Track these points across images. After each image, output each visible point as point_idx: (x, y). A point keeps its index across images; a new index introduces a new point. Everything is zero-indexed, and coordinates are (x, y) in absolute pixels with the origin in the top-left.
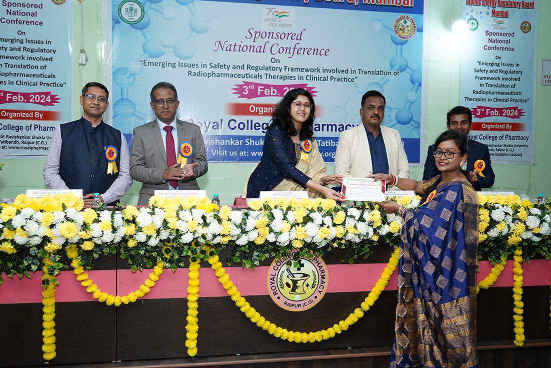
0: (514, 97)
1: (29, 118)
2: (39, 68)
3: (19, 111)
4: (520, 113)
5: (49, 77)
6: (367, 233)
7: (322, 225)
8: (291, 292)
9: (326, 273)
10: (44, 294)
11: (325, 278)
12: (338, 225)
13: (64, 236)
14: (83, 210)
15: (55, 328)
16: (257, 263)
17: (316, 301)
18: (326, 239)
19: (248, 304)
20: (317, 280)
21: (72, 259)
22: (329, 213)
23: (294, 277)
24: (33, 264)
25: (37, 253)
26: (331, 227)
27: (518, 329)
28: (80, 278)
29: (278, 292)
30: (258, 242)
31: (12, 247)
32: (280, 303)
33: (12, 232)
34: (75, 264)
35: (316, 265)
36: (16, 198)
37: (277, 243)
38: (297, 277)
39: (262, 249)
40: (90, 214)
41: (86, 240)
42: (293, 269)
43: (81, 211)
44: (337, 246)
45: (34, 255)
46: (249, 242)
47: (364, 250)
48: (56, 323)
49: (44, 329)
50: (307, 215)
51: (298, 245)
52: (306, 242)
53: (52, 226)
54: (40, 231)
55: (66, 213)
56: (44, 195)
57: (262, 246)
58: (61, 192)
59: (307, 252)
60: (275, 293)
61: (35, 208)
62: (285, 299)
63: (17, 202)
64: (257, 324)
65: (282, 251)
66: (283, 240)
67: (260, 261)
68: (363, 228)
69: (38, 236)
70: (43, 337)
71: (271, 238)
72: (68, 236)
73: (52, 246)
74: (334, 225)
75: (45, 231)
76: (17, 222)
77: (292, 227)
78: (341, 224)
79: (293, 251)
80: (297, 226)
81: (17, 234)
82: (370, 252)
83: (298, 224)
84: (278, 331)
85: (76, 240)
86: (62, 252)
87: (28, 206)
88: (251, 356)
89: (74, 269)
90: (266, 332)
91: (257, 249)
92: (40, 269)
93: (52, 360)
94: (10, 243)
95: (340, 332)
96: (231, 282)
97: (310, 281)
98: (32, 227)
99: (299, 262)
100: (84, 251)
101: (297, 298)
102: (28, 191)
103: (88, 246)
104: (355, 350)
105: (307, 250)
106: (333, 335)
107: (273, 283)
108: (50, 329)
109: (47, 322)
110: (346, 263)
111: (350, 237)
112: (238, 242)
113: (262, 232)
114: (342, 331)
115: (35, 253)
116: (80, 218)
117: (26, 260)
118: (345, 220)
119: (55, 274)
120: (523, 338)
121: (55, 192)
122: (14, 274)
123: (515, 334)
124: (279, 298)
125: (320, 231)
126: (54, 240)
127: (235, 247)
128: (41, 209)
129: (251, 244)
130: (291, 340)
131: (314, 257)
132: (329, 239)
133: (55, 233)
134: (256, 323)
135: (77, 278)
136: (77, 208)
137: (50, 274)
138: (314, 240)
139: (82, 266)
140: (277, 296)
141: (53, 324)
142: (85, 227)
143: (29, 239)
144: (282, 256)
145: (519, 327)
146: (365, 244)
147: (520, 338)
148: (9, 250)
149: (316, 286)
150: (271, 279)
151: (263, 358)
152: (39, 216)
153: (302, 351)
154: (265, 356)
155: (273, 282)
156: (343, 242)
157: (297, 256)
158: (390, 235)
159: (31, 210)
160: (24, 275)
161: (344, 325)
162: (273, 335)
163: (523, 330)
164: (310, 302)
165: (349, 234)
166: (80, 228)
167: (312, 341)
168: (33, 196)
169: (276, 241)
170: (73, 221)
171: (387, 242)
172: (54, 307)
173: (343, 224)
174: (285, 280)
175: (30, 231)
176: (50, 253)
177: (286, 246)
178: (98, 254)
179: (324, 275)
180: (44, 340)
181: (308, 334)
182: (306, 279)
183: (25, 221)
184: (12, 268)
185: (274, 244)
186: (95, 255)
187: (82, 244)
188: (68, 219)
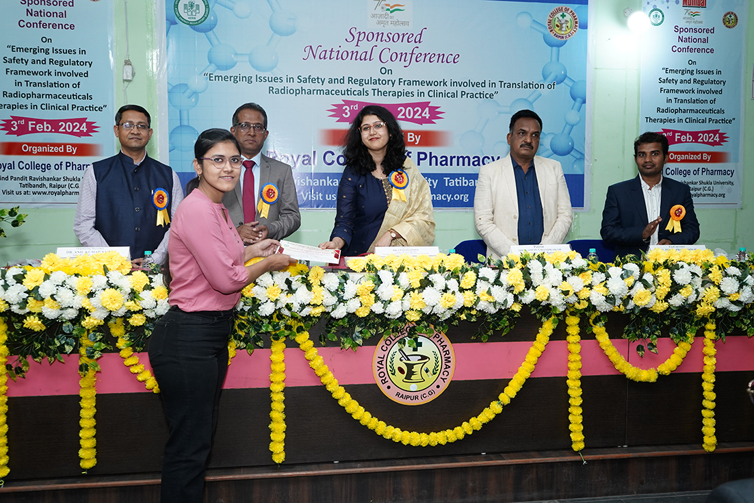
0: (714, 116)
1: (59, 154)
2: (71, 86)
3: (45, 145)
4: (723, 138)
5: (84, 98)
6: (506, 301)
7: (446, 290)
8: (405, 380)
9: (452, 355)
10: (82, 383)
11: (450, 362)
12: (467, 290)
13: (107, 307)
14: (130, 274)
15: (95, 427)
16: (359, 341)
17: (439, 392)
18: (450, 309)
19: (348, 396)
20: (440, 363)
21: (118, 337)
22: (454, 275)
23: (409, 360)
24: (68, 344)
25: (71, 330)
26: (458, 293)
27: (707, 429)
28: (128, 362)
29: (388, 379)
30: (361, 313)
31: (40, 322)
32: (391, 395)
33: (40, 303)
34: (121, 344)
35: (438, 344)
36: (44, 258)
37: (386, 316)
38: (413, 360)
39: (366, 324)
40: (140, 278)
41: (135, 313)
42: (408, 350)
43: (128, 274)
44: (465, 318)
45: (68, 332)
46: (349, 314)
47: (502, 323)
48: (96, 422)
49: (81, 428)
50: (426, 278)
51: (414, 317)
52: (424, 314)
53: (91, 295)
54: (75, 301)
55: (108, 277)
56: (79, 254)
57: (366, 319)
58: (101, 251)
59: (426, 327)
60: (384, 382)
61: (68, 272)
62: (398, 389)
63: (45, 264)
64: (361, 422)
65: (392, 326)
66: (394, 310)
67: (363, 339)
68: (499, 294)
69: (72, 307)
70: (81, 438)
71: (378, 308)
72: (112, 307)
73: (92, 321)
74: (462, 290)
75: (81, 301)
76: (46, 290)
77: (405, 294)
78: (470, 289)
79: (407, 326)
80: (411, 292)
81: (46, 305)
82: (510, 326)
83: (413, 290)
84: (389, 431)
85: (121, 312)
86: (104, 329)
87: (59, 269)
88: (353, 464)
89: (120, 350)
90: (373, 432)
91: (360, 323)
92: (76, 350)
93: (91, 468)
94: (37, 318)
95: (470, 433)
96: (326, 366)
97: (430, 365)
98: (65, 296)
99: (416, 339)
100: (132, 327)
101: (413, 387)
102: (59, 249)
103: (137, 320)
104: (491, 456)
105: (426, 324)
106: (461, 436)
107: (381, 368)
108: (89, 429)
109: (86, 420)
110: (478, 340)
111: (482, 305)
112: (333, 314)
113: (365, 300)
114: (474, 431)
115: (69, 330)
116: (127, 283)
117: (58, 340)
118: (476, 284)
119: (96, 357)
120: (713, 440)
121: (93, 250)
122: (42, 357)
123: (704, 435)
124: (389, 387)
125: (443, 299)
126: (93, 313)
127: (330, 321)
128: (76, 273)
129: (351, 316)
130: (405, 443)
131: (435, 333)
132: (454, 308)
133: (95, 304)
134: (359, 421)
135: (125, 363)
136: (123, 271)
137: (89, 357)
138: (435, 311)
139: (131, 346)
140: (387, 385)
141: (93, 422)
142: (133, 295)
143: (61, 312)
144: (393, 332)
145: (707, 426)
146: (503, 316)
147: (710, 441)
148: (36, 327)
149: (438, 372)
150: (378, 363)
151: (369, 467)
152: (73, 282)
153: (421, 457)
154: (372, 463)
155: (381, 366)
156: (474, 312)
157: (412, 332)
158: (536, 303)
159: (64, 273)
160: (55, 358)
161: (476, 423)
162: (382, 435)
163: (714, 430)
164: (431, 393)
165: (481, 303)
166: (127, 296)
167: (434, 444)
168: (66, 255)
169: (384, 313)
170: (118, 287)
171: (533, 313)
172: (94, 400)
173: (474, 289)
174: (398, 364)
175: (62, 301)
176: (88, 330)
177: (398, 319)
178: (151, 330)
179: (449, 358)
180: (82, 442)
181: (428, 434)
182: (425, 363)
183: (55, 289)
184: (41, 349)
185: (382, 316)
186: (147, 332)
187: (130, 317)
188: (110, 285)
